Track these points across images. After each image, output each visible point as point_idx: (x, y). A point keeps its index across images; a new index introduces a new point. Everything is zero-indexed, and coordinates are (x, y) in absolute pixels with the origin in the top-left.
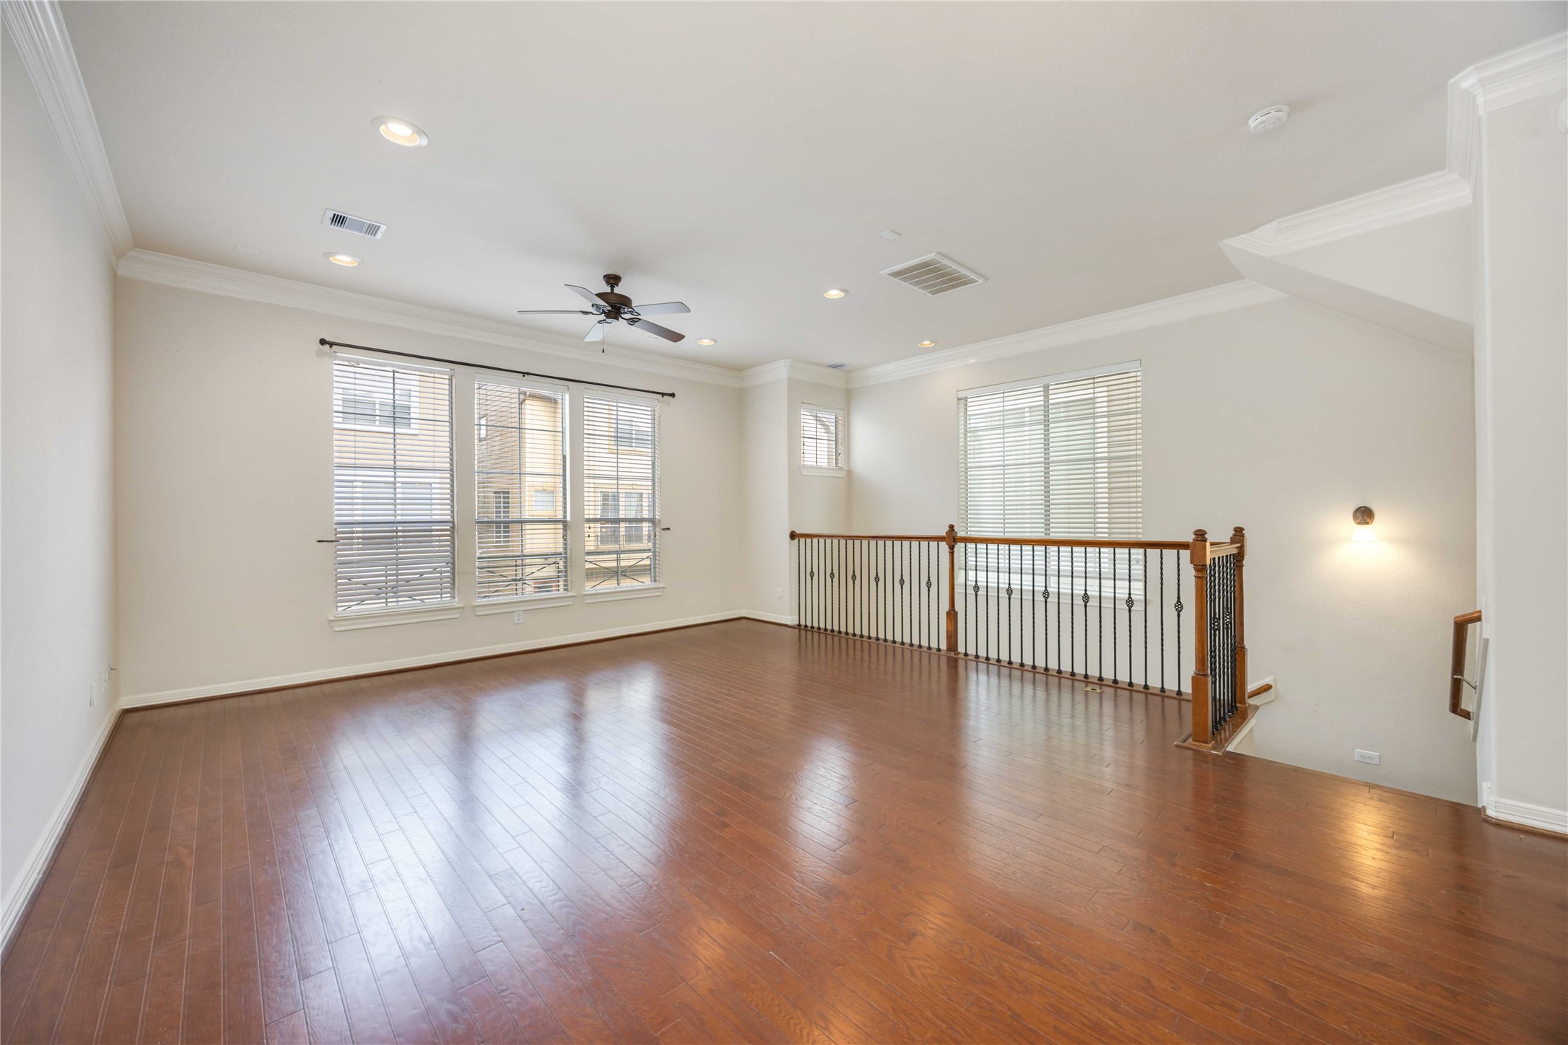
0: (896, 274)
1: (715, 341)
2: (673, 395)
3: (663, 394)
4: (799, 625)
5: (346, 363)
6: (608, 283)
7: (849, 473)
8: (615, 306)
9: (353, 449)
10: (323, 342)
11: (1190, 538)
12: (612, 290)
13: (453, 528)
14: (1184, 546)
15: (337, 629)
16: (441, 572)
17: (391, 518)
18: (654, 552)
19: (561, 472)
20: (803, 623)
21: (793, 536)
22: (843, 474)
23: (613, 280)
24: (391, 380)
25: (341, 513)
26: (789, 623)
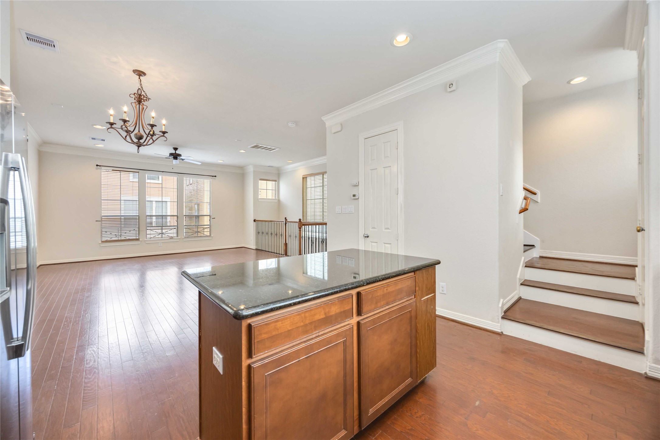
0: (253, 147)
1: (223, 161)
2: (216, 176)
3: (213, 176)
4: (256, 249)
5: (105, 171)
6: (174, 150)
7: (279, 200)
8: (176, 156)
9: (107, 195)
10: (97, 165)
11: (298, 221)
12: (175, 152)
13: (139, 217)
14: (297, 222)
15: (101, 246)
16: (136, 230)
17: (119, 215)
18: (210, 226)
19: (177, 201)
20: (257, 248)
21: (255, 221)
22: (277, 201)
23: (176, 149)
24: (120, 175)
25: (104, 213)
26: (253, 248)
